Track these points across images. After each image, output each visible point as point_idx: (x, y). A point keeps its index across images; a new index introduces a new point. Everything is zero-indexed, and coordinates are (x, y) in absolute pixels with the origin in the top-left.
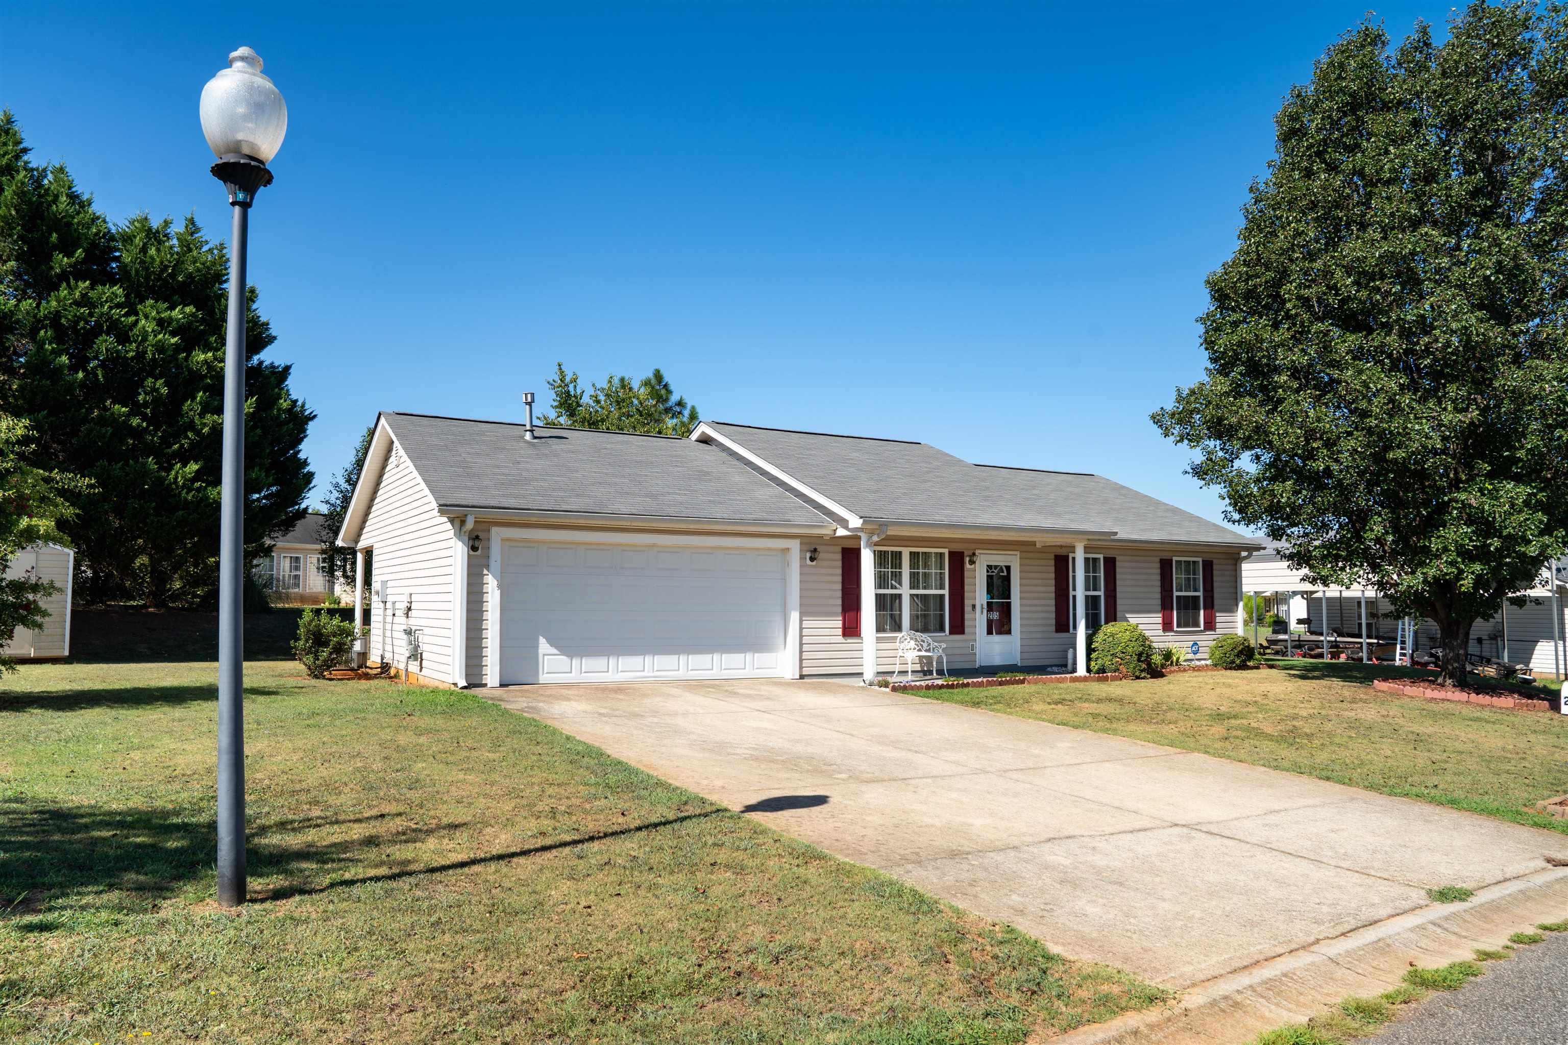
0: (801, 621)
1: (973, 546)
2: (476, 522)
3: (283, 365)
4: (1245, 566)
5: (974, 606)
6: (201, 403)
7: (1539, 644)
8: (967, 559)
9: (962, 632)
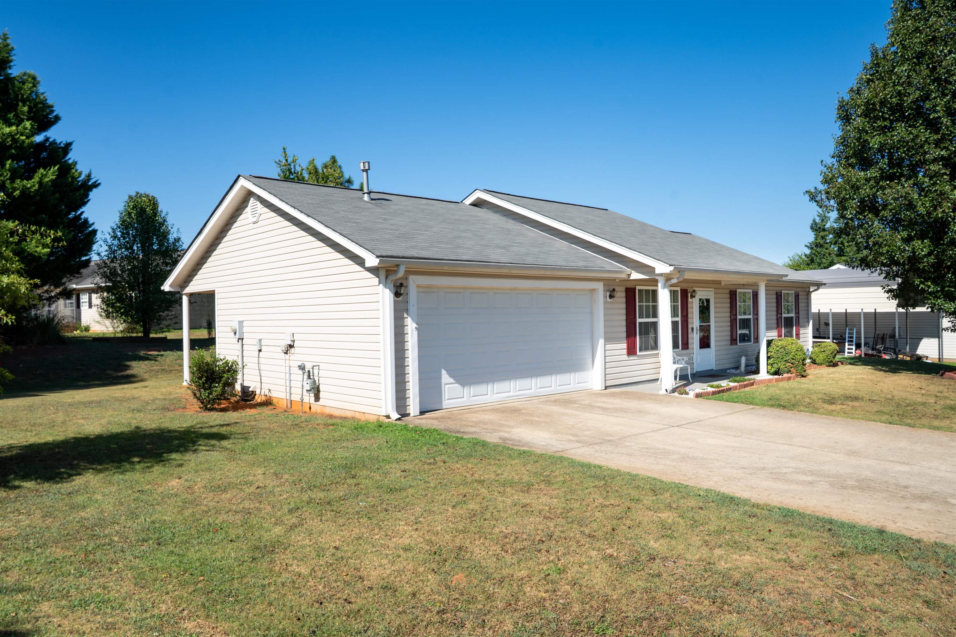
0: (605, 345)
1: (691, 285)
2: (406, 271)
3: (64, 142)
4: (814, 296)
5: (692, 329)
6: (9, 170)
7: (923, 340)
8: (689, 295)
9: (687, 348)
